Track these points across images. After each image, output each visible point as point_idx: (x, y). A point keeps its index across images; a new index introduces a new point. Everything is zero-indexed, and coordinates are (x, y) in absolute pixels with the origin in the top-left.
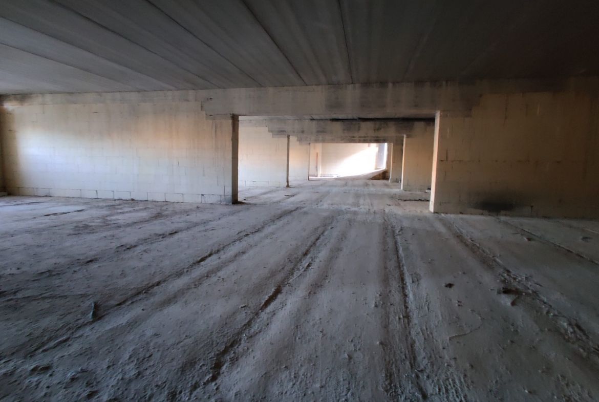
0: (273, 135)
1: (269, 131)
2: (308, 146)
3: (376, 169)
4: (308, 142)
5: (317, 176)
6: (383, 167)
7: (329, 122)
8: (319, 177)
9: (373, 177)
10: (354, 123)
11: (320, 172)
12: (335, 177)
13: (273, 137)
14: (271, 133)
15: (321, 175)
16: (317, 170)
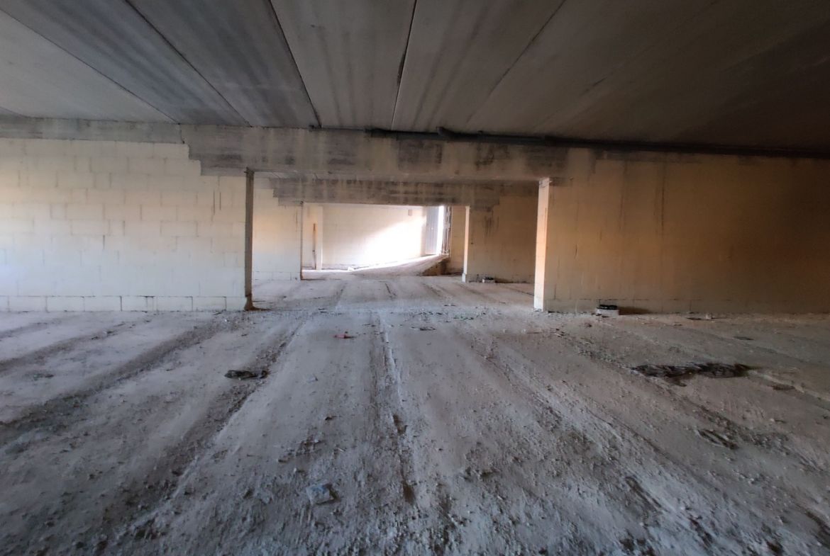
0: (203, 165)
1: (192, 156)
2: (299, 208)
3: (423, 255)
4: (300, 200)
5: (315, 268)
6: (437, 251)
7: (362, 138)
8: (320, 271)
9: (426, 271)
10: (426, 143)
11: (321, 260)
12: (351, 269)
13: (203, 173)
14: (198, 163)
15: (323, 265)
16: (315, 257)
